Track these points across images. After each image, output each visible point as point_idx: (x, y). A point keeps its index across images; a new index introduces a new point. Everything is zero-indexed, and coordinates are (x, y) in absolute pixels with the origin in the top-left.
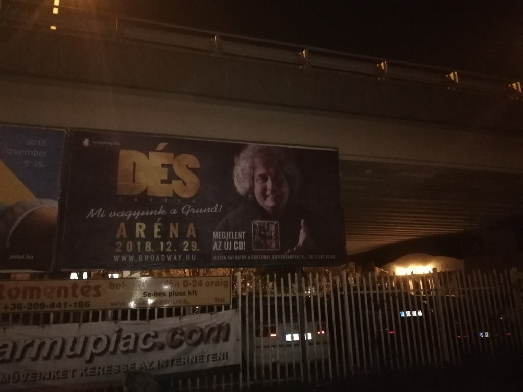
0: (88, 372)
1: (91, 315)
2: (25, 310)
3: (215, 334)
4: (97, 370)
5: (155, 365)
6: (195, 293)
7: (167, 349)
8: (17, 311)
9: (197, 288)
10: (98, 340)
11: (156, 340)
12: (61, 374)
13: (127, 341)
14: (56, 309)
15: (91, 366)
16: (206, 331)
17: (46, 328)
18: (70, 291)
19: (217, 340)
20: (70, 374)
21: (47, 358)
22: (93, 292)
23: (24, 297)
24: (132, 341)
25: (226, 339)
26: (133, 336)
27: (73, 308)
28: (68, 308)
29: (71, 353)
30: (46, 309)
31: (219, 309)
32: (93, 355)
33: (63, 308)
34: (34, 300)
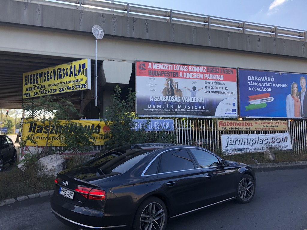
0: (252, 149)
1: (251, 132)
2: (234, 130)
3: (284, 140)
4: (254, 149)
6: (277, 126)
7: (271, 143)
8: (232, 130)
10: (253, 140)
11: (268, 141)
12: (245, 149)
13: (261, 140)
14: (242, 130)
15: (252, 147)
16: (281, 139)
17: (240, 135)
18: (245, 124)
19: (284, 142)
20: (247, 149)
21: (241, 144)
22: (250, 125)
23: (234, 126)
24: (262, 140)
25: (287, 142)
26: (262, 139)
28: (245, 130)
29: (247, 143)
30: (240, 130)
31: (284, 132)
32: (252, 144)
33: (243, 130)
34: (236, 127)
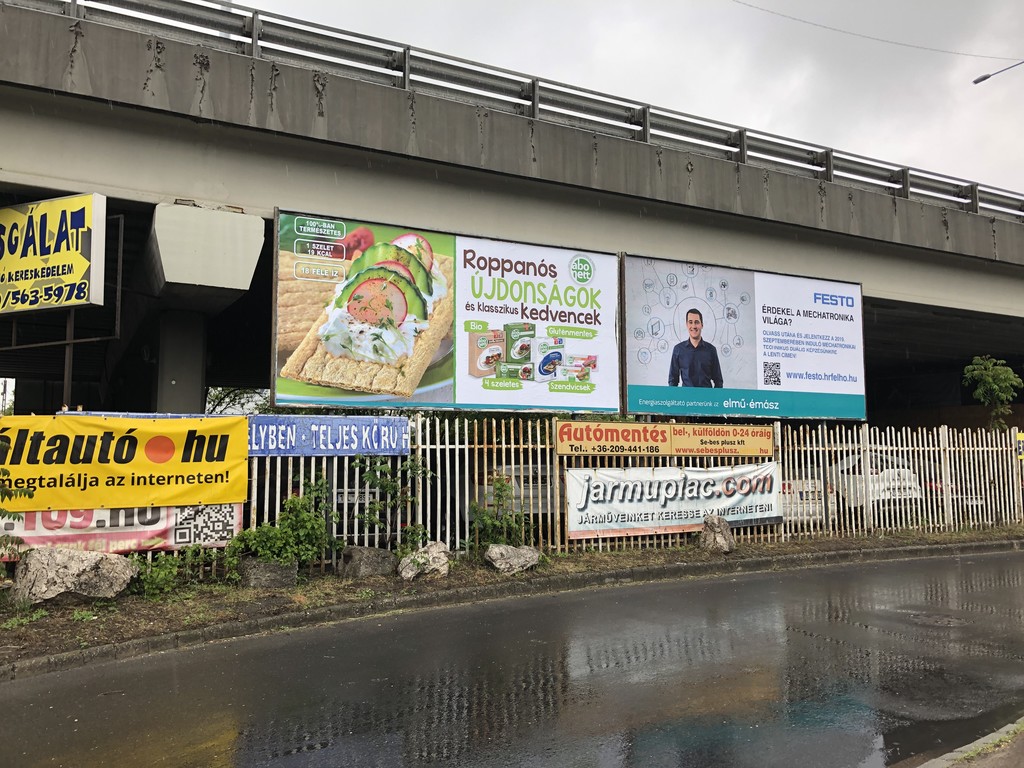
0: (664, 515)
1: (660, 460)
2: (608, 452)
3: (761, 485)
4: (670, 515)
5: (715, 513)
6: (743, 442)
7: (724, 497)
8: (602, 453)
9: (745, 438)
10: (669, 485)
11: (715, 489)
12: (643, 516)
13: (692, 487)
14: (633, 453)
15: (665, 510)
16: (754, 482)
17: (627, 470)
18: (642, 434)
19: (763, 492)
20: (650, 517)
21: (631, 501)
22: (660, 437)
23: (607, 440)
24: (695, 488)
25: (770, 491)
26: (697, 484)
27: (645, 453)
28: (643, 453)
29: (650, 497)
30: (626, 453)
31: (763, 460)
32: (666, 499)
33: (638, 452)
34: (615, 444)
